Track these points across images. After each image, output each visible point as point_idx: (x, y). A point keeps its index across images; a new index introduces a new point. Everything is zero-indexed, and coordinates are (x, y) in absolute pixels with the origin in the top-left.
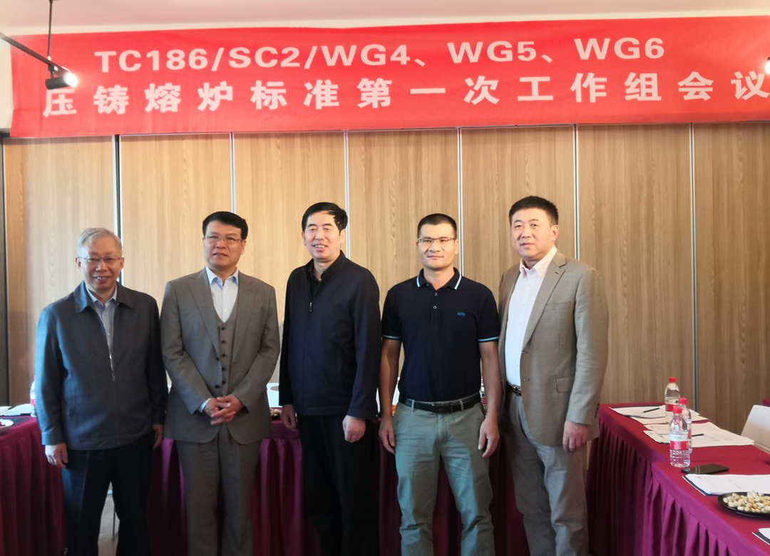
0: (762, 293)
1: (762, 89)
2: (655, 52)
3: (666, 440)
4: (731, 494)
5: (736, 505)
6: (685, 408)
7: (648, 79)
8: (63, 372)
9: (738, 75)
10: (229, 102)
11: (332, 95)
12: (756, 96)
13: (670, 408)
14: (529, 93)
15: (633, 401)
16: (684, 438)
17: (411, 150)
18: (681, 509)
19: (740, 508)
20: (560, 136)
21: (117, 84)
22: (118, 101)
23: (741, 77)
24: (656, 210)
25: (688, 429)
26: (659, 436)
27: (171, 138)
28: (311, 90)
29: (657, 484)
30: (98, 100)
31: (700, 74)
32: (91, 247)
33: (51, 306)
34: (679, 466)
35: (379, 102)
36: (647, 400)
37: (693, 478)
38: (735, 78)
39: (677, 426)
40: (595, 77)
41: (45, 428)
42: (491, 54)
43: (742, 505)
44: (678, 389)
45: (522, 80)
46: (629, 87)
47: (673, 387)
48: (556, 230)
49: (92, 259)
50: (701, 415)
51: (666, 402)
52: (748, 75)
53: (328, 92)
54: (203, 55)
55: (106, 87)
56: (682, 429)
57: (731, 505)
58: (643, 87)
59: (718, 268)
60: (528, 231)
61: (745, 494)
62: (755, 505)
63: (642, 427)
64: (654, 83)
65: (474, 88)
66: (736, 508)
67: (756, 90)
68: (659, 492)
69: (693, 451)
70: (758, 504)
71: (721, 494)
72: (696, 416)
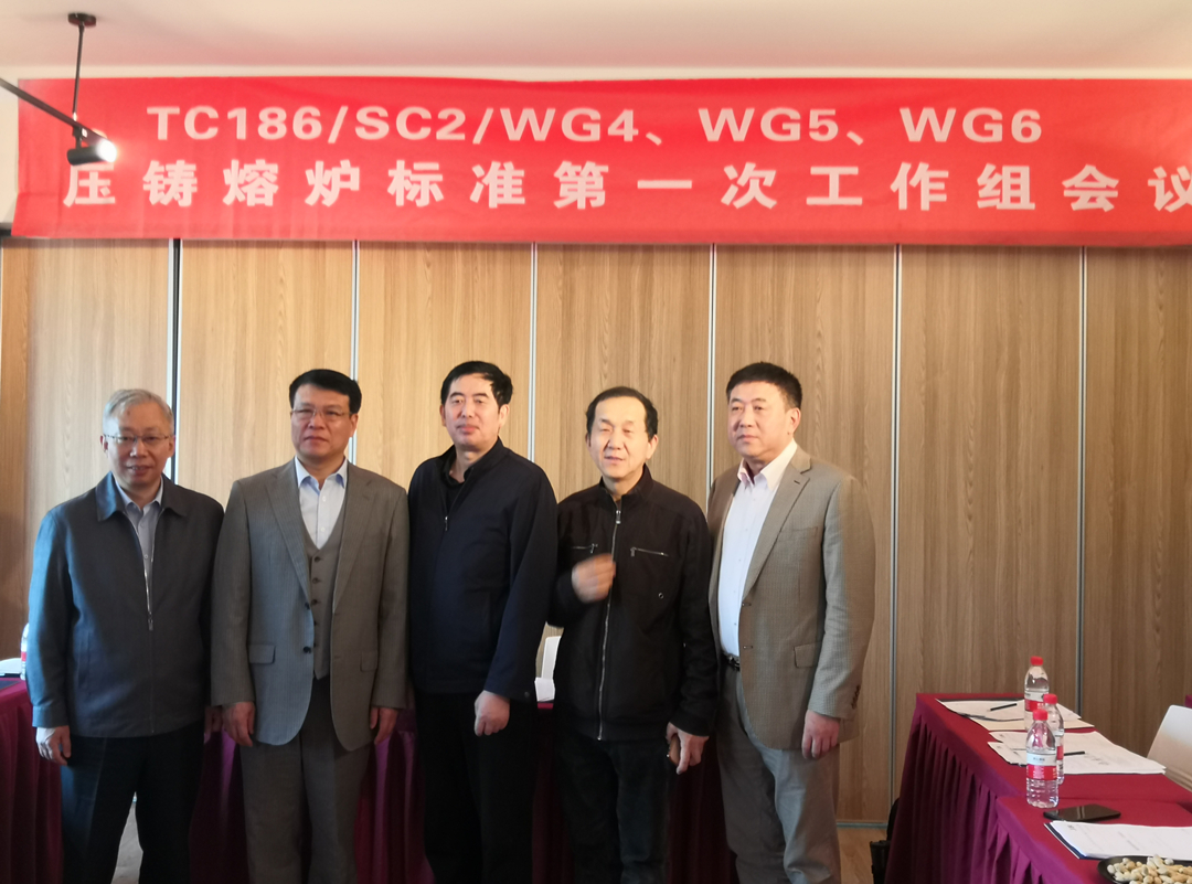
3: (1021, 759)
4: (1120, 858)
7: (1015, 175)
8: (73, 613)
9: (1160, 171)
10: (354, 192)
11: (514, 186)
12: (1188, 205)
14: (825, 192)
17: (637, 274)
20: (872, 259)
21: (181, 158)
22: (181, 185)
23: (1165, 175)
24: (1022, 382)
26: (1010, 752)
27: (261, 244)
28: (483, 177)
29: (1004, 834)
31: (1098, 169)
32: (122, 419)
33: (59, 508)
35: (588, 200)
37: (1060, 826)
38: (1155, 177)
40: (929, 169)
41: (38, 701)
42: (767, 129)
45: (815, 171)
48: (795, 415)
49: (125, 438)
50: (1083, 717)
52: (1176, 173)
53: (508, 182)
54: (316, 118)
55: (163, 163)
57: (1118, 877)
58: (1006, 187)
59: (1120, 477)
61: (1144, 859)
63: (988, 735)
64: (1025, 181)
65: (739, 182)
67: (1187, 197)
72: (1073, 719)
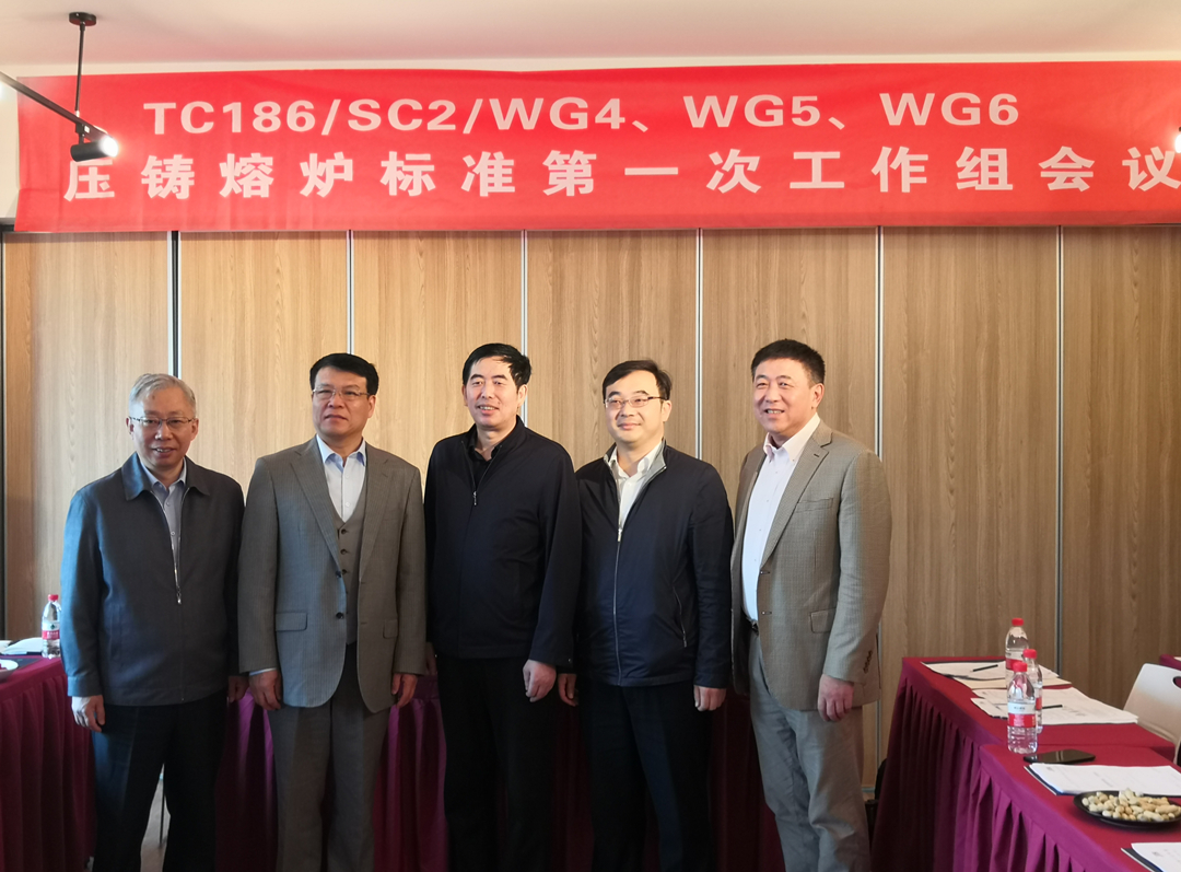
0: (1165, 491)
1: (1171, 174)
2: (1004, 115)
3: (1003, 714)
4: (1094, 793)
5: (1100, 809)
6: (1033, 665)
7: (994, 158)
8: (102, 589)
9: (1134, 152)
10: (347, 182)
11: (505, 175)
12: (1161, 186)
13: (1012, 665)
14: (808, 176)
15: (961, 654)
16: (1029, 709)
17: (625, 259)
18: (1021, 815)
19: (1106, 814)
20: (855, 241)
21: (178, 153)
22: (179, 179)
23: (1139, 155)
24: (1002, 360)
25: (1036, 695)
26: (994, 708)
27: (258, 236)
28: (474, 167)
29: (987, 779)
30: (148, 177)
31: (1073, 150)
32: (147, 404)
33: (89, 489)
34: (1022, 751)
35: (577, 188)
36: (984, 652)
37: (1039, 769)
38: (1130, 157)
39: (1018, 690)
40: (909, 153)
41: (73, 671)
42: (750, 116)
43: (1110, 810)
44: (1025, 636)
45: (798, 155)
46: (962, 169)
47: (1017, 632)
48: (819, 391)
49: (150, 421)
50: (1061, 677)
51: (1007, 656)
52: (1150, 153)
53: (498, 171)
54: (309, 111)
55: (161, 157)
56: (1025, 695)
57: (1093, 808)
58: (984, 169)
59: (1097, 451)
60: (774, 393)
61: (1116, 794)
62: (1128, 809)
63: (970, 693)
64: (1003, 163)
65: (724, 168)
66: (1101, 813)
67: (1161, 177)
68: (989, 789)
69: (1043, 730)
70: (1134, 808)
71: (1078, 793)
72: (1051, 677)
